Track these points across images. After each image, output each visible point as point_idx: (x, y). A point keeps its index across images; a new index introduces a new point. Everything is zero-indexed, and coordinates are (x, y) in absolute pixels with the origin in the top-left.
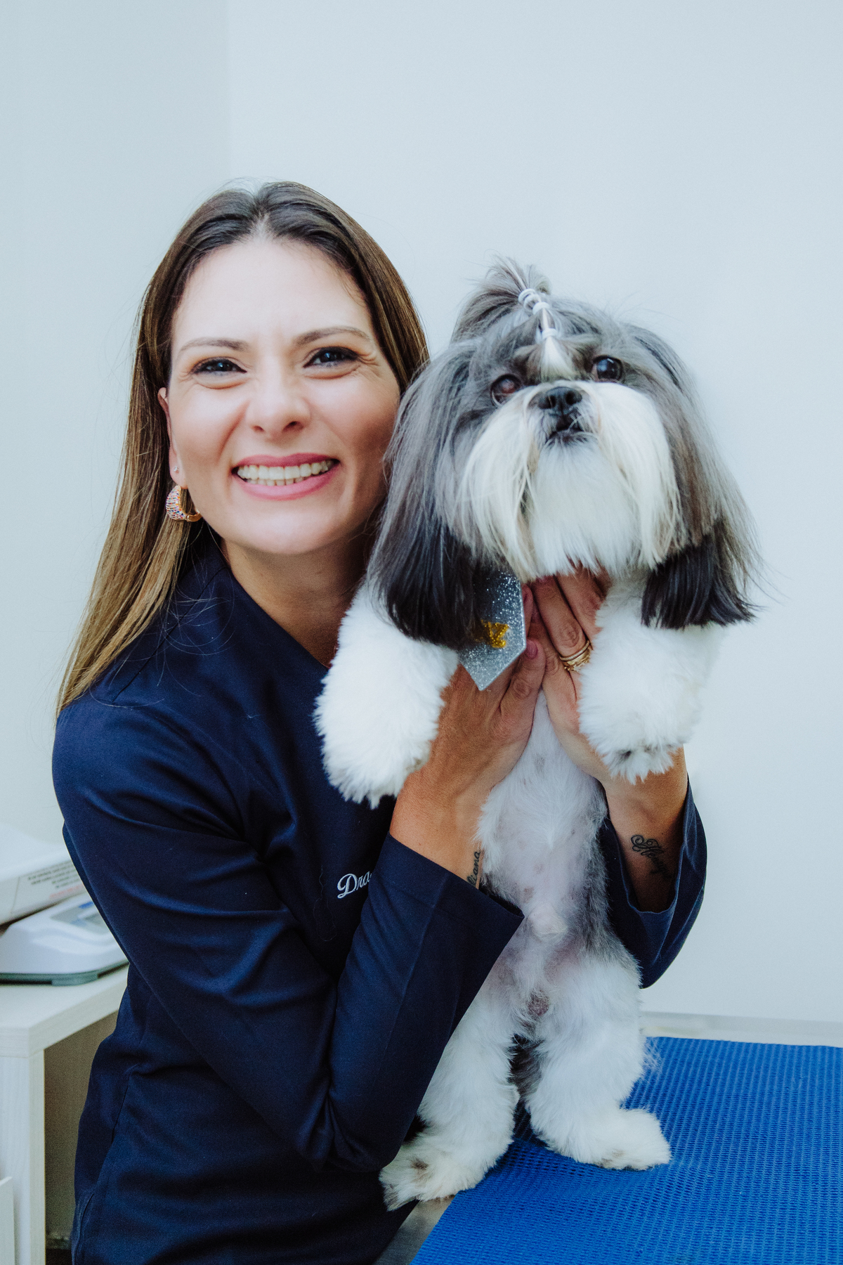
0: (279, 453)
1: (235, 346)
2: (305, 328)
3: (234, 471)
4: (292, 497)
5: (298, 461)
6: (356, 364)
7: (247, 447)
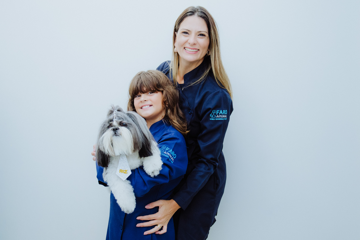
0: (191, 47)
1: (189, 31)
2: (199, 30)
3: (184, 48)
4: (192, 54)
5: (194, 49)
6: (205, 37)
7: (187, 45)
